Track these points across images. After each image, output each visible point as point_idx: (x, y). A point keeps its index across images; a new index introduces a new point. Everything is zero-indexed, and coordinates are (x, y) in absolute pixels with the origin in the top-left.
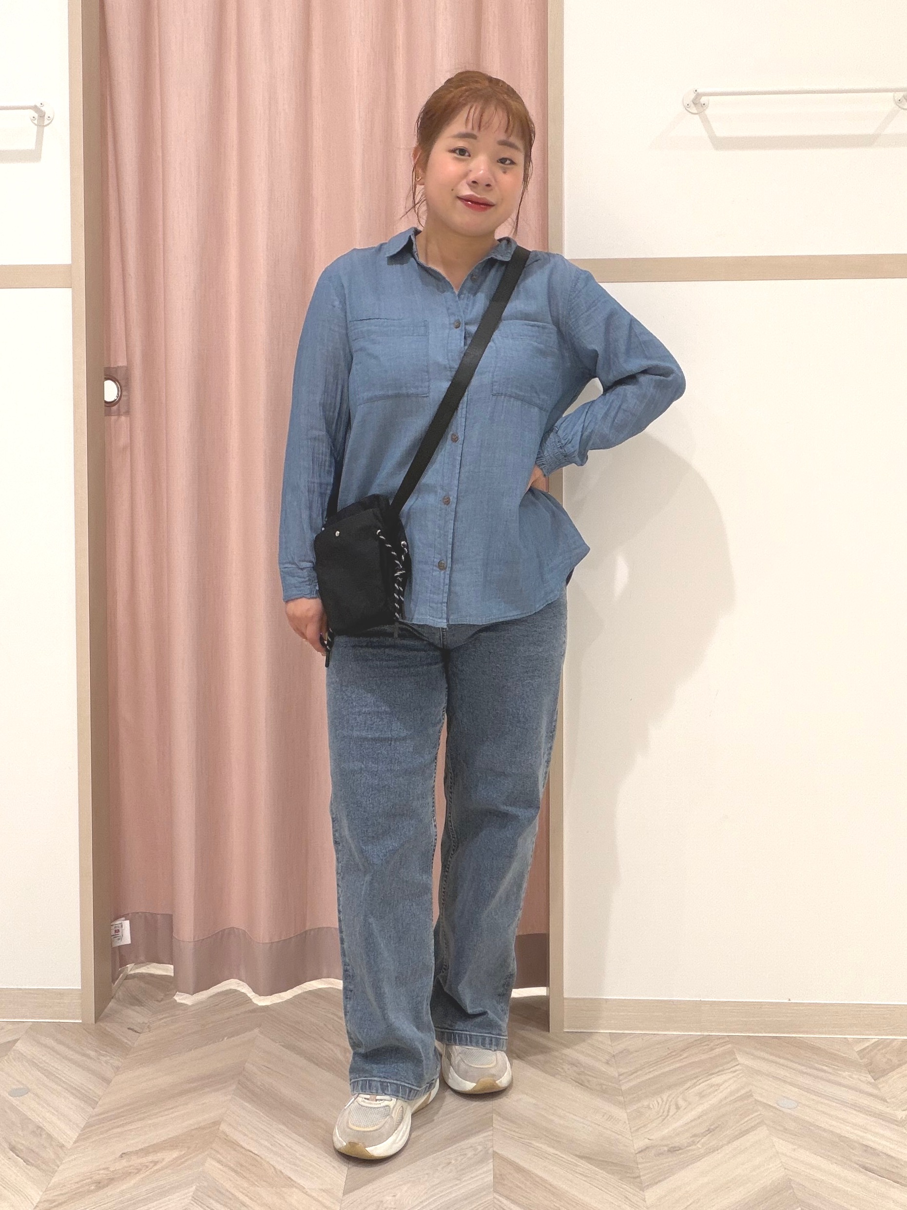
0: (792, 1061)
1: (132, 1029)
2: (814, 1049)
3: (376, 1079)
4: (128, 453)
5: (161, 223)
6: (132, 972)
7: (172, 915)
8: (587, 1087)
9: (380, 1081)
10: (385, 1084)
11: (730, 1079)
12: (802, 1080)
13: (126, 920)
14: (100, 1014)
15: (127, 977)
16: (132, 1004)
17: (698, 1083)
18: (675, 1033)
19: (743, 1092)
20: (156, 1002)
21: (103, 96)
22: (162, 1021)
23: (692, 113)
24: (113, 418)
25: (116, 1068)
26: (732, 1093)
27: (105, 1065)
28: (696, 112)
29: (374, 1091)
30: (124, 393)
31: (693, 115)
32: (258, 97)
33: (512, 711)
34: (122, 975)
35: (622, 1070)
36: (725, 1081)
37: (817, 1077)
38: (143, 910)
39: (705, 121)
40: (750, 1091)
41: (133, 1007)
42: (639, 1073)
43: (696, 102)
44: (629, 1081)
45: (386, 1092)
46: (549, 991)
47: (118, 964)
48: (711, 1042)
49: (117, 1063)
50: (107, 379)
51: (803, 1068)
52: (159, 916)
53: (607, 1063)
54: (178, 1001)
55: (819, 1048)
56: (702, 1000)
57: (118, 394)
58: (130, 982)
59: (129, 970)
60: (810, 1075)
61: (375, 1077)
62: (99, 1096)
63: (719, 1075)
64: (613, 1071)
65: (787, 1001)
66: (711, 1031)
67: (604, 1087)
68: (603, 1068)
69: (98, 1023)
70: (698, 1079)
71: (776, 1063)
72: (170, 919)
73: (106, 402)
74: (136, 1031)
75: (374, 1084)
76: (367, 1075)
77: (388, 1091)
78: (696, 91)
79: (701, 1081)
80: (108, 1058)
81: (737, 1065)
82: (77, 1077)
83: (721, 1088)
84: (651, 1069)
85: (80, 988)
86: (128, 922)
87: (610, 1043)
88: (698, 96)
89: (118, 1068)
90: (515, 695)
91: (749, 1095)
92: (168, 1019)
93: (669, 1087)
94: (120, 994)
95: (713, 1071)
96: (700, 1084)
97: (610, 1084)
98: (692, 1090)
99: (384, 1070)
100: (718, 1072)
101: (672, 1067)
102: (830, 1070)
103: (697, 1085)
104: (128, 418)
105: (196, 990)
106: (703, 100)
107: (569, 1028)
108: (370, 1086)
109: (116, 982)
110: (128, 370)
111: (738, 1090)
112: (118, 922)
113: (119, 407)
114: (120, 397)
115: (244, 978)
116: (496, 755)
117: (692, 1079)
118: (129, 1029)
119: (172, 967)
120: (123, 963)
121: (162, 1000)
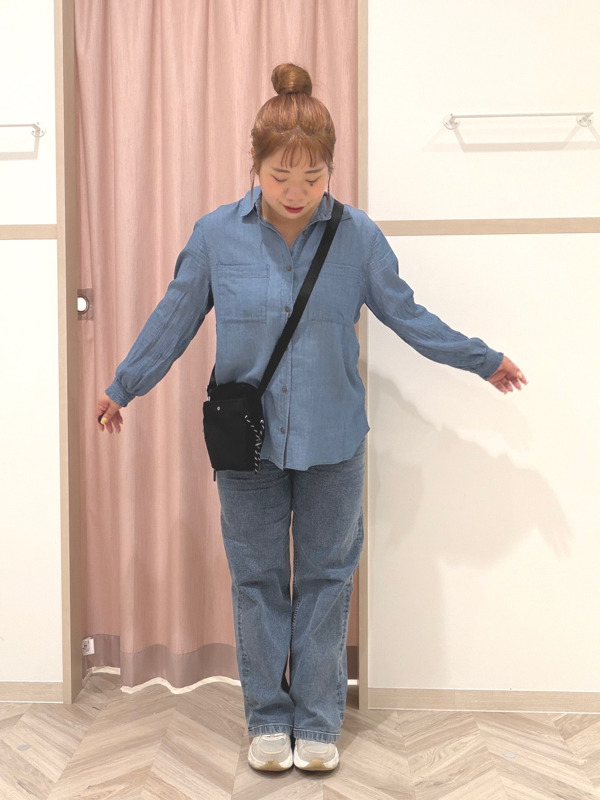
0: (512, 728)
1: (95, 708)
2: (527, 721)
3: (270, 724)
4: (93, 343)
5: (113, 198)
6: (95, 672)
7: (119, 637)
8: (382, 744)
9: (273, 725)
10: (277, 726)
11: (474, 739)
12: (518, 740)
13: (91, 639)
14: (74, 699)
15: (92, 675)
16: (95, 692)
17: (453, 742)
18: (438, 710)
19: (481, 747)
20: (110, 691)
21: (77, 119)
22: (114, 702)
23: (449, 129)
24: (83, 321)
25: (85, 732)
26: (474, 748)
27: (78, 730)
28: (452, 128)
29: (271, 732)
30: (91, 306)
31: (451, 130)
32: (175, 117)
33: (334, 509)
34: (88, 673)
35: (405, 734)
36: (470, 741)
37: (528, 738)
38: (102, 632)
39: (458, 134)
40: (486, 747)
41: (96, 694)
42: (416, 735)
43: (451, 122)
44: (409, 740)
45: (278, 731)
46: (359, 682)
47: (86, 666)
48: (461, 716)
49: (85, 729)
50: (79, 297)
51: (520, 733)
52: (112, 637)
53: (396, 729)
54: (123, 691)
55: (529, 720)
56: (455, 689)
57: (87, 306)
58: (94, 678)
59: (93, 670)
60: (524, 737)
61: (270, 723)
62: (74, 750)
63: (466, 737)
64: (399, 735)
65: (509, 690)
66: (461, 709)
67: (394, 744)
68: (393, 732)
69: (74, 704)
70: (453, 739)
71: (502, 729)
72: (118, 638)
73: (79, 311)
74: (97, 709)
75: (270, 727)
76: (264, 723)
77: (279, 730)
78: (452, 115)
79: (455, 740)
80: (80, 726)
81: (477, 730)
82: (60, 738)
83: (468, 745)
84: (424, 733)
85: (62, 682)
86: (93, 640)
87: (397, 717)
88: (453, 117)
89: (86, 732)
90: (336, 499)
91: (485, 749)
92: (118, 701)
93: (435, 744)
94: (87, 686)
95: (462, 734)
96: (454, 742)
97: (397, 742)
98: (449, 746)
99: (274, 718)
100: (466, 734)
101: (436, 732)
102: (536, 734)
103: (452, 743)
104: (93, 321)
105: (135, 684)
106: (456, 120)
107: (371, 707)
108: (268, 729)
109: (85, 678)
110: (92, 291)
111: (478, 747)
112: (86, 640)
113: (87, 314)
114: (88, 308)
115: (165, 677)
116: (323, 537)
117: (449, 739)
118: (93, 707)
119: (120, 669)
120: (90, 666)
121: (114, 689)
